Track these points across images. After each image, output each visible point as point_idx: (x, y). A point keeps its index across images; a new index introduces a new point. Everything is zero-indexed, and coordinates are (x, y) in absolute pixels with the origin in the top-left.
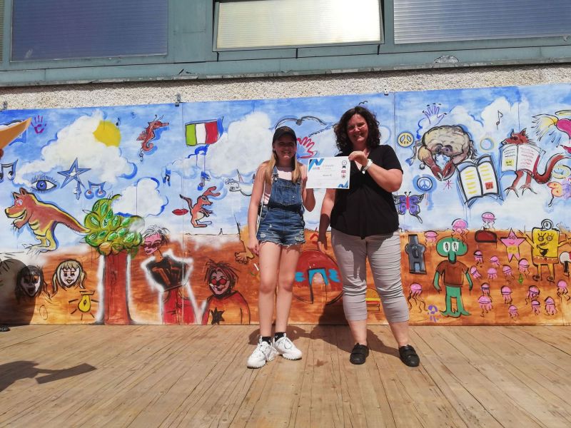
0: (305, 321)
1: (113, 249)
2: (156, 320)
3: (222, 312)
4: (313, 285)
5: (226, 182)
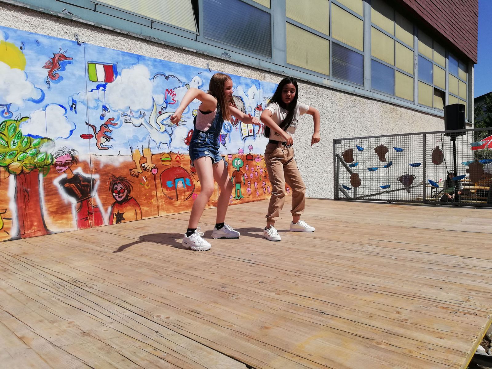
0: (174, 212)
1: (24, 168)
2: (71, 227)
3: (123, 214)
4: (177, 189)
5: (121, 115)
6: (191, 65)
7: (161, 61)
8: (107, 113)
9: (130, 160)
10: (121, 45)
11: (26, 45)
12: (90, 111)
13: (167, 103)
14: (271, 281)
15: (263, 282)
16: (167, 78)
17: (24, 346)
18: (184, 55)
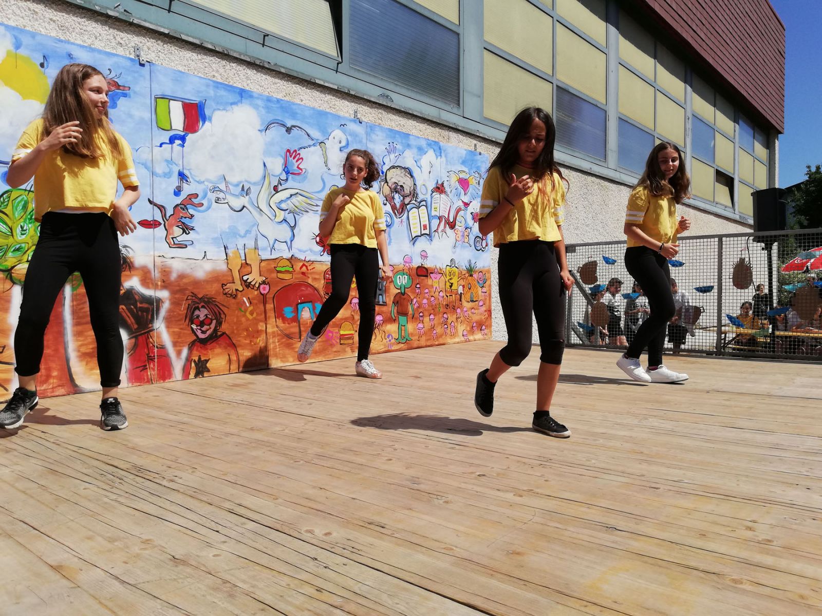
3: (207, 361)
4: (301, 321)
5: (210, 190)
6: (328, 110)
7: (278, 101)
8: (185, 186)
9: (223, 267)
10: (213, 71)
11: (50, 60)
12: (157, 179)
13: (287, 173)
14: (498, 474)
15: (484, 475)
16: (289, 130)
17: (65, 582)
18: (316, 94)
